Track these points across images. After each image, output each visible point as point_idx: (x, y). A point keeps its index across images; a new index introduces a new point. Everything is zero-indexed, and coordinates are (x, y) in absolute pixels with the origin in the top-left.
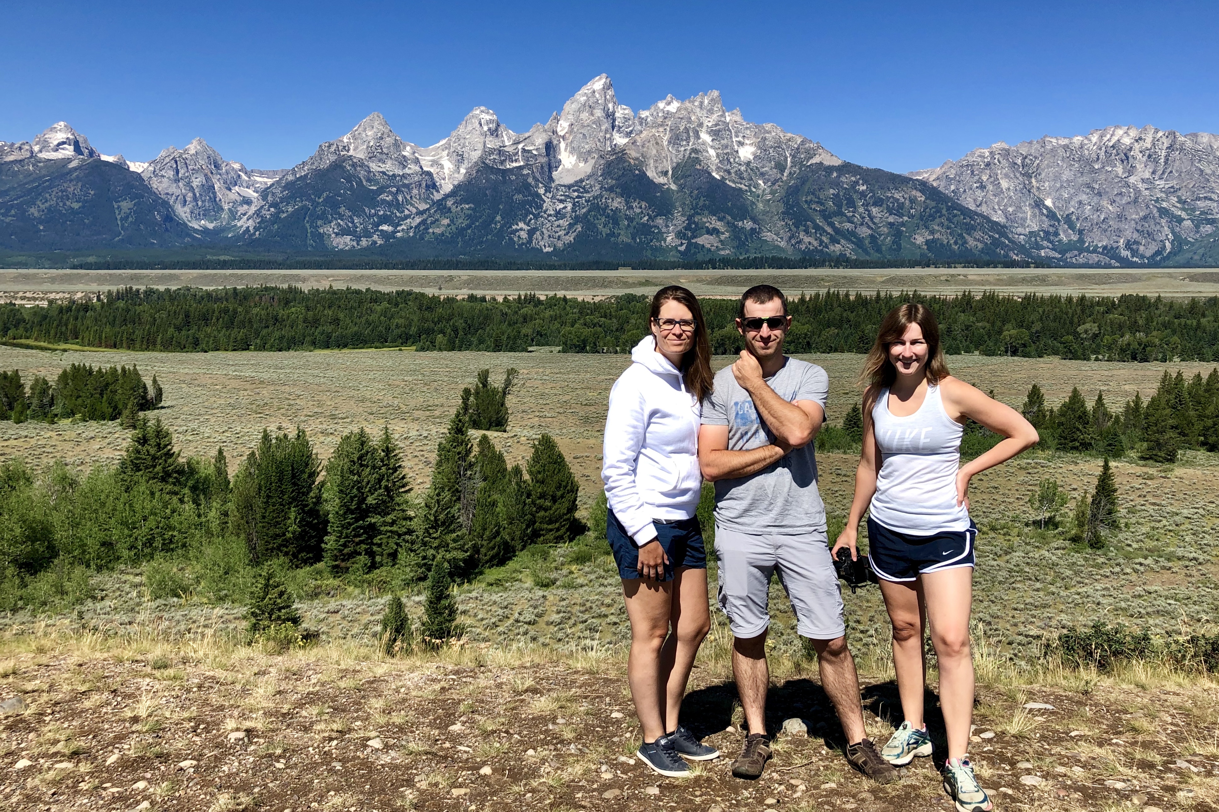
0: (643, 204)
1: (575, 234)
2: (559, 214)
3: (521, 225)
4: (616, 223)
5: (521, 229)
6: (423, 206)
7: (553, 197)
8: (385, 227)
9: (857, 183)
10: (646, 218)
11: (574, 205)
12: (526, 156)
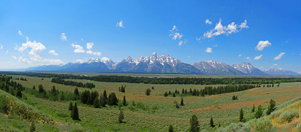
0: (160, 67)
2: (150, 67)
4: (156, 69)
6: (134, 66)
8: (130, 69)
9: (184, 65)
11: (152, 66)
12: (146, 61)
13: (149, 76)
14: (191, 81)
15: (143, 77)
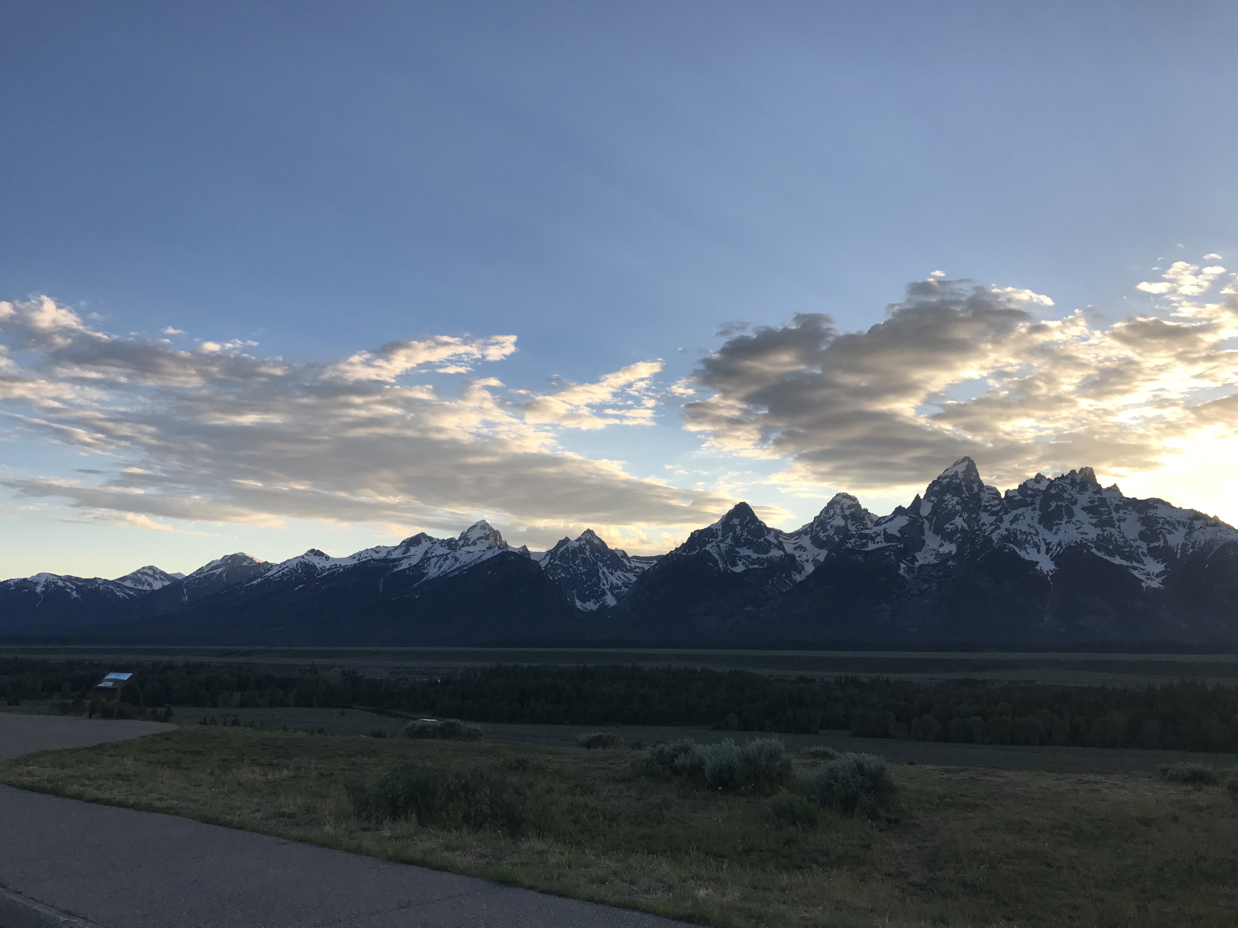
1: (941, 614)
2: (923, 594)
3: (884, 605)
5: (884, 610)
8: (748, 608)
11: (939, 584)
12: (889, 538)
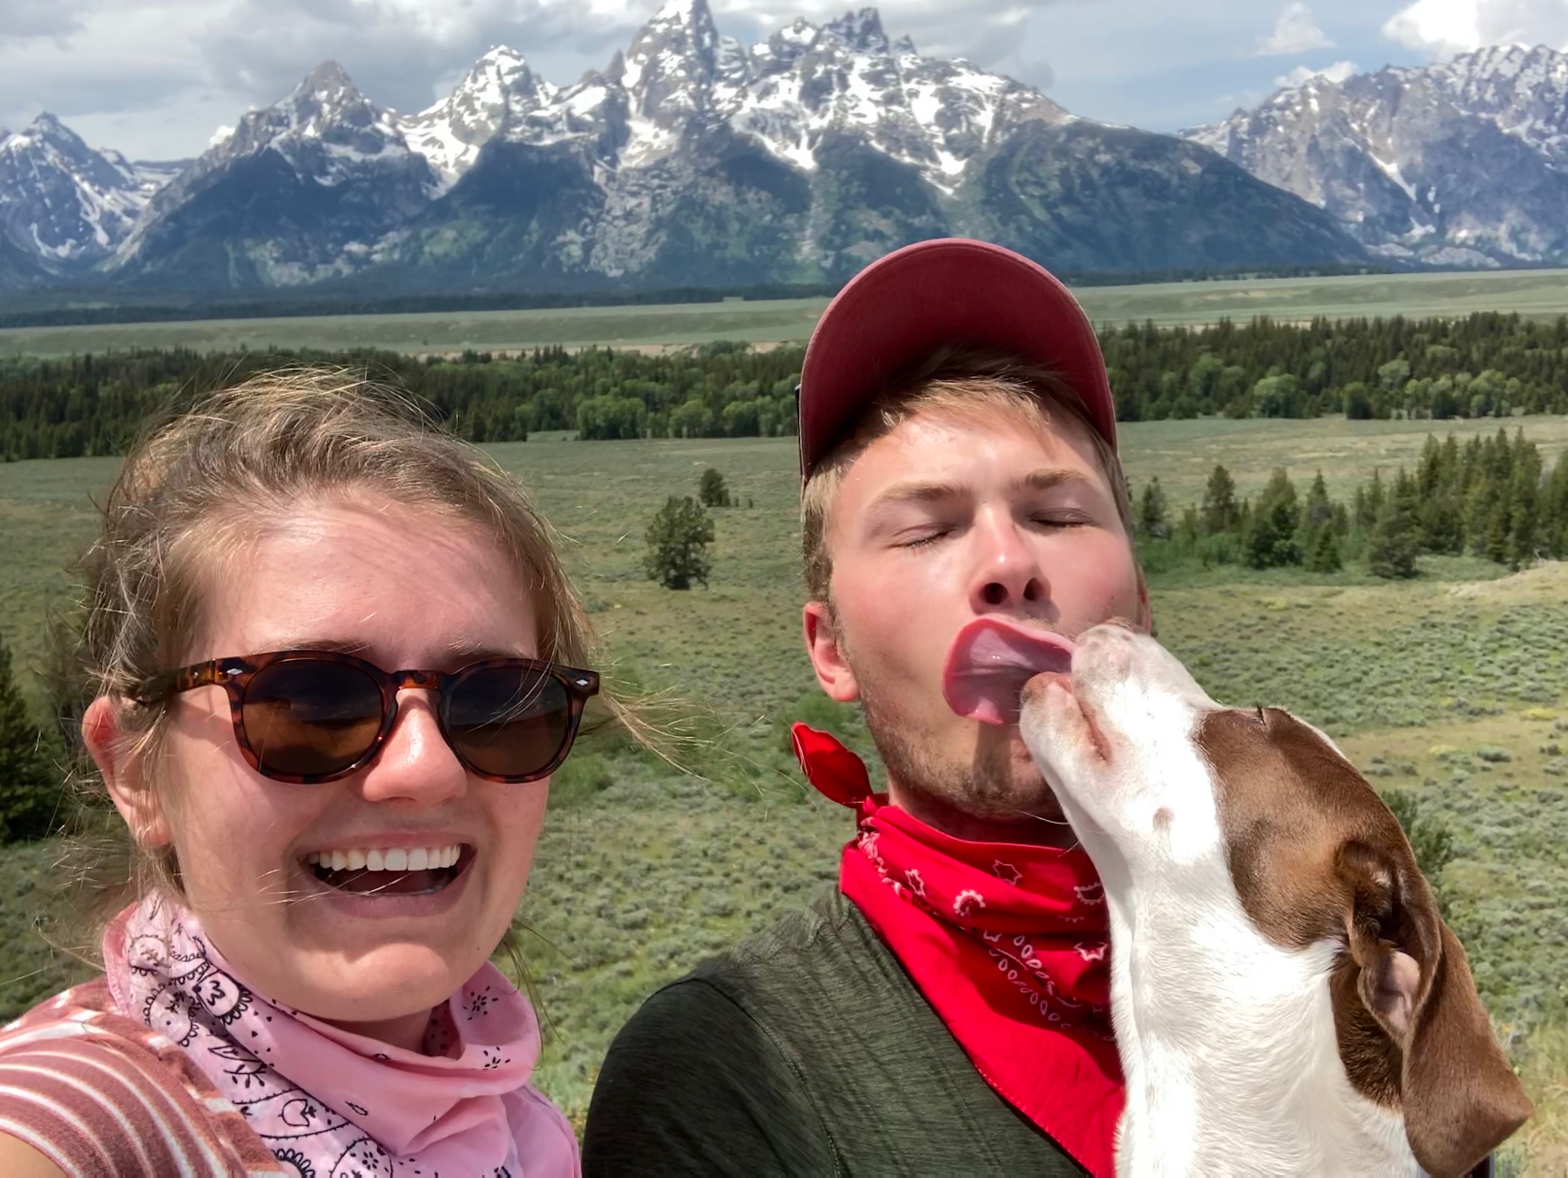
0: (764, 195)
1: (656, 247)
2: (629, 216)
3: (571, 235)
4: (721, 227)
5: (572, 242)
6: (412, 210)
7: (620, 189)
8: (355, 247)
9: (1094, 151)
10: (768, 218)
11: (654, 200)
12: (576, 124)
13: (638, 329)
14: (1211, 377)
15: (561, 358)
